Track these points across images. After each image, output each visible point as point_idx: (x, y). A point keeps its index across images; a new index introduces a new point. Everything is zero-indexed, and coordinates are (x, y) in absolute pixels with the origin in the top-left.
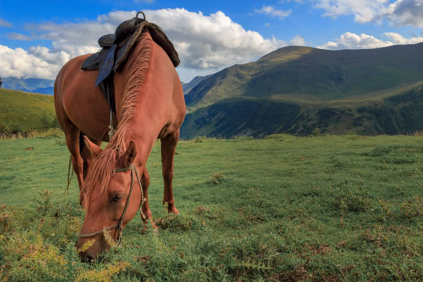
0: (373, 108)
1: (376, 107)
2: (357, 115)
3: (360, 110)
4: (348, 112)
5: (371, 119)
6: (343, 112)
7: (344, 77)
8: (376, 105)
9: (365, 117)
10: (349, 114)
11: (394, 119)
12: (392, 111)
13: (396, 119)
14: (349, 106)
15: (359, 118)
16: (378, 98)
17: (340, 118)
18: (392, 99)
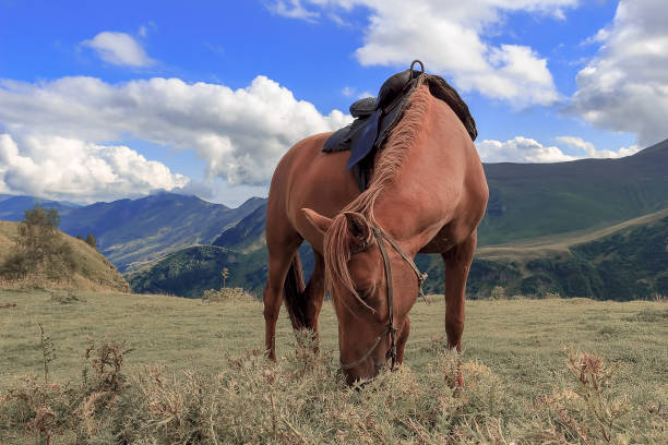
0: (553, 263)
1: (560, 261)
2: (526, 274)
3: (532, 266)
4: (511, 267)
5: (549, 282)
6: (504, 268)
7: (504, 209)
8: (558, 258)
9: (541, 277)
10: (513, 272)
11: (588, 281)
12: (585, 268)
13: (591, 283)
14: (514, 258)
15: (528, 279)
16: (562, 245)
17: (497, 278)
18: (583, 248)
